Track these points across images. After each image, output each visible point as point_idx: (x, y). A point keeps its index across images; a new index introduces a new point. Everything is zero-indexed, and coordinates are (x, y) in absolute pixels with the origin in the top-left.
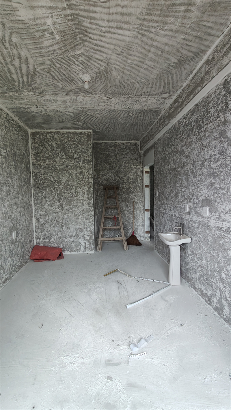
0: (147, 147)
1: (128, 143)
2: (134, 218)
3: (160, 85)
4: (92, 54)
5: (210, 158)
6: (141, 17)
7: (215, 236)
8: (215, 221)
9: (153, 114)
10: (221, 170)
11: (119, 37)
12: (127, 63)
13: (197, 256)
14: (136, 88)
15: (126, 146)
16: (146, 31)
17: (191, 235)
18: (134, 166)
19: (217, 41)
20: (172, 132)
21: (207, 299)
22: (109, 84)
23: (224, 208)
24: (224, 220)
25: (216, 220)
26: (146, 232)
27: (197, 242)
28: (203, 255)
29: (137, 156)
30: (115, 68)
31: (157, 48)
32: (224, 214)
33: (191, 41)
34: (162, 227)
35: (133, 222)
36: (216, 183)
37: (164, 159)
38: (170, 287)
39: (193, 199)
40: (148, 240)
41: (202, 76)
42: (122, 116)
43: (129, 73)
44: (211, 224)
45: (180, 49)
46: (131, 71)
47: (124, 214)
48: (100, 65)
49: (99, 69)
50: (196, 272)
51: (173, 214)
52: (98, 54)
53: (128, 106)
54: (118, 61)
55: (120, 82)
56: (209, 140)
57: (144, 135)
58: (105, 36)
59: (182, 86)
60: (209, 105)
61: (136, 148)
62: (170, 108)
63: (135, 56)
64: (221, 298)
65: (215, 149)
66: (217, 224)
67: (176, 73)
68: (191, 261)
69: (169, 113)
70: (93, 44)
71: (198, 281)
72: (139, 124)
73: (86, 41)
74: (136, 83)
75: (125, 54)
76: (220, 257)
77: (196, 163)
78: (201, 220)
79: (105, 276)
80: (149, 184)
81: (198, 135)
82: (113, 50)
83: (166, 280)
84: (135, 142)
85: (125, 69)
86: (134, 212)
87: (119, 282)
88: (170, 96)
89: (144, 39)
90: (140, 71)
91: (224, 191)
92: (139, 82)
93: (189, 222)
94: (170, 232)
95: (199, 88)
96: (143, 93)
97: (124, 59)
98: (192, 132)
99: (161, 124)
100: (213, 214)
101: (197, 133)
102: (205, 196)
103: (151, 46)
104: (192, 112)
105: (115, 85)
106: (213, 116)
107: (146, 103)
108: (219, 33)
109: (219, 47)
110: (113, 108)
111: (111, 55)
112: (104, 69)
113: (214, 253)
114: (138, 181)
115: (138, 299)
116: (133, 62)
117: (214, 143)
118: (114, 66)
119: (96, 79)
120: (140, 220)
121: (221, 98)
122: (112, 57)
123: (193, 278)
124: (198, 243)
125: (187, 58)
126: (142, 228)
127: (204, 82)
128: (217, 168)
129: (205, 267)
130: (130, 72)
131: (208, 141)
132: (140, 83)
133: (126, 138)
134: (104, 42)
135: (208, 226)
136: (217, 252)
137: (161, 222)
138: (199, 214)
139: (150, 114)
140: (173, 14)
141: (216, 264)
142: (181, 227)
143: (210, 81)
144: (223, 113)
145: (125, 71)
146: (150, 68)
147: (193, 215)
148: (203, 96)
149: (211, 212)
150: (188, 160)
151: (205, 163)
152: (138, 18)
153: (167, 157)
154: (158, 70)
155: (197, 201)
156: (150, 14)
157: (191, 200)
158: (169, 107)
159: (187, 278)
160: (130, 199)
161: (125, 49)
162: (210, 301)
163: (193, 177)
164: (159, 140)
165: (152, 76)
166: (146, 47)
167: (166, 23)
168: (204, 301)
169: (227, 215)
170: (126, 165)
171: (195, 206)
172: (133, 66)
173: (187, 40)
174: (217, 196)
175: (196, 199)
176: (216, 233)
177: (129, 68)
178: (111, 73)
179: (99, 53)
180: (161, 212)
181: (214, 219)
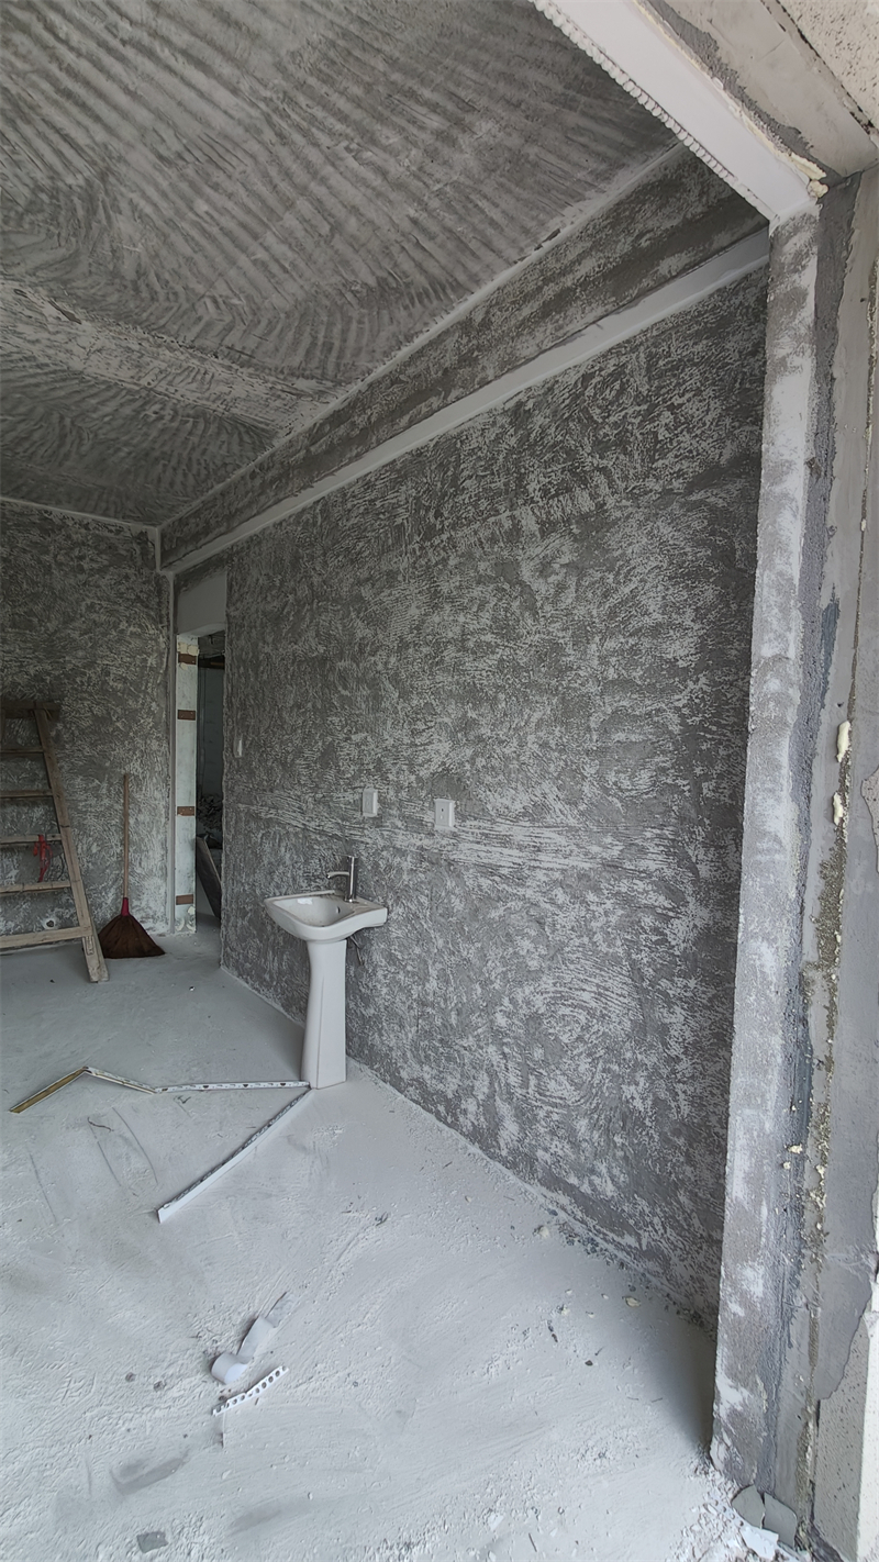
0: (197, 557)
1: (105, 526)
2: (125, 842)
3: (296, 343)
4: (37, 97)
5: (463, 641)
6: (291, 68)
7: (474, 897)
8: (476, 847)
9: (241, 440)
10: (500, 682)
11: (188, 95)
12: (191, 209)
13: (409, 968)
14: (200, 319)
15: (99, 539)
16: (298, 128)
17: (385, 899)
18: (131, 629)
19: (504, 276)
20: (314, 524)
21: (441, 1108)
22: (85, 260)
23: (508, 803)
24: (505, 841)
25: (478, 843)
26: (180, 900)
27: (409, 921)
28: (430, 962)
29: (145, 588)
30: (134, 207)
31: (319, 205)
32: (508, 822)
33: (432, 238)
34: (260, 876)
35: (124, 862)
36: (483, 721)
37: (277, 619)
38: (311, 1095)
39: (398, 773)
40: (185, 929)
41: (447, 364)
42: (108, 409)
43: (188, 251)
44: (462, 856)
45: (395, 249)
46: (198, 248)
47: (81, 827)
48: (67, 164)
49: (54, 175)
50: (402, 1026)
51: (313, 824)
52: (66, 113)
53: (148, 379)
54: (156, 186)
55: (141, 273)
56: (458, 578)
57: (184, 511)
58: (122, 59)
59: (369, 372)
60: (462, 467)
61: (144, 553)
62: (314, 434)
63: (230, 196)
64: (491, 1096)
65: (480, 614)
66: (482, 854)
67: (360, 322)
68: (385, 990)
69: (308, 451)
70: (55, 58)
71: (409, 1054)
72: (174, 462)
73: (24, 29)
74: (209, 302)
75: (190, 171)
76: (490, 962)
77: (411, 650)
78: (426, 842)
79: (18, 1109)
80: (194, 708)
81: (420, 557)
82: (143, 131)
83: (291, 1074)
84: (138, 527)
85: (175, 227)
86: (126, 815)
87: (93, 1124)
88: (321, 393)
89: (283, 152)
90: (233, 262)
91: (507, 751)
92: (220, 300)
93: (377, 853)
94: (299, 891)
95: (435, 401)
96: (223, 348)
97: (184, 186)
98: (398, 540)
99: (272, 482)
100: (468, 823)
101: (416, 546)
102: (444, 763)
103: (303, 190)
104: (398, 473)
105: (115, 274)
106: (476, 506)
107: (226, 389)
108: (513, 254)
109: (508, 294)
110: (77, 365)
111: (130, 145)
112: (80, 187)
113: (469, 951)
114: (149, 690)
115: (199, 1173)
116: (216, 215)
117: (477, 592)
118: (132, 195)
119: (27, 211)
120: (151, 853)
121: (501, 457)
122: (133, 157)
123: (391, 1049)
124: (413, 926)
125: (408, 285)
126: (160, 882)
127: (454, 386)
128: (484, 673)
129: (438, 1003)
130: (193, 249)
131: (458, 584)
132: (223, 306)
133: (104, 505)
134: (110, 76)
135: (450, 864)
136: (482, 948)
137: (259, 858)
138: (416, 825)
139: (230, 435)
140: (403, 123)
141: (477, 986)
142: (348, 869)
143: (475, 391)
144: (508, 504)
145: (175, 238)
146: (275, 268)
147: (397, 827)
148: (440, 431)
149: (461, 816)
150: (380, 636)
151: (445, 654)
152: (280, 67)
153: (289, 613)
154: (302, 287)
155: (413, 778)
156: (327, 80)
157: (389, 775)
158: (311, 430)
159: (366, 1052)
160: (112, 763)
161: (198, 154)
162: (454, 1115)
163: (397, 694)
164: (255, 541)
165: (276, 299)
166: (284, 186)
167: (374, 141)
168: (431, 1118)
169: (515, 828)
170: (94, 616)
171: (404, 794)
172: (215, 230)
173: (424, 230)
174: (484, 763)
175: (407, 773)
176: (479, 886)
177: (194, 233)
178: (108, 218)
179: (74, 110)
180: (257, 818)
181: (471, 839)
